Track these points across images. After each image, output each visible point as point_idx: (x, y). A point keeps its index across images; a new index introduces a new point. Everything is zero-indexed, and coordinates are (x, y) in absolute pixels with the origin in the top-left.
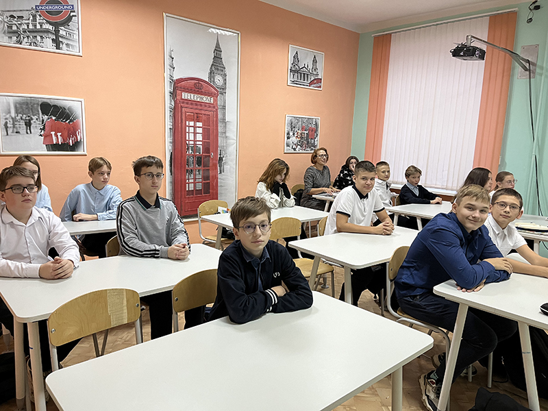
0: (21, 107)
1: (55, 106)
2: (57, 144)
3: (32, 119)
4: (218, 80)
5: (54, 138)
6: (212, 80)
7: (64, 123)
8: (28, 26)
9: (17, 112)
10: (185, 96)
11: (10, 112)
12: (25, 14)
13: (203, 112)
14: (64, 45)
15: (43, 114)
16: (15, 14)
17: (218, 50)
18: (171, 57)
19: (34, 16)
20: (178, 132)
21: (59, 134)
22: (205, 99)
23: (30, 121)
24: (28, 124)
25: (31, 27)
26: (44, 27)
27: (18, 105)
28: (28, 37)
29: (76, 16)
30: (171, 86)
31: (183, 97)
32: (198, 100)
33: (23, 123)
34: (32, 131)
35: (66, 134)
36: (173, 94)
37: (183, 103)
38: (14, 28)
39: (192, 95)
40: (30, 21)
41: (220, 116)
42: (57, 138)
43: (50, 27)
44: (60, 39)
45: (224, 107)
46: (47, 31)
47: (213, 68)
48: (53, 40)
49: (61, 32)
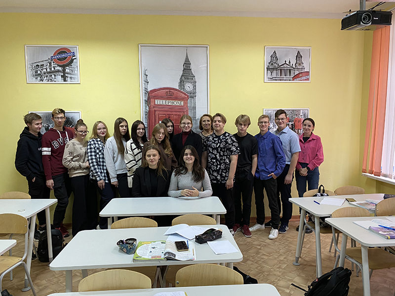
4: (188, 87)
6: (182, 87)
8: (47, 70)
10: (158, 102)
12: (44, 63)
13: (174, 113)
14: (69, 78)
16: (39, 64)
17: (187, 63)
18: (145, 74)
19: (50, 63)
22: (176, 103)
23: (48, 127)
24: (47, 129)
26: (56, 69)
28: (47, 76)
29: (76, 59)
30: (146, 96)
31: (156, 103)
32: (170, 104)
36: (148, 102)
37: (156, 107)
38: (39, 72)
39: (164, 101)
40: (48, 67)
43: (60, 69)
44: (66, 75)
45: (194, 108)
46: (59, 71)
47: (183, 78)
48: (62, 76)
49: (66, 71)
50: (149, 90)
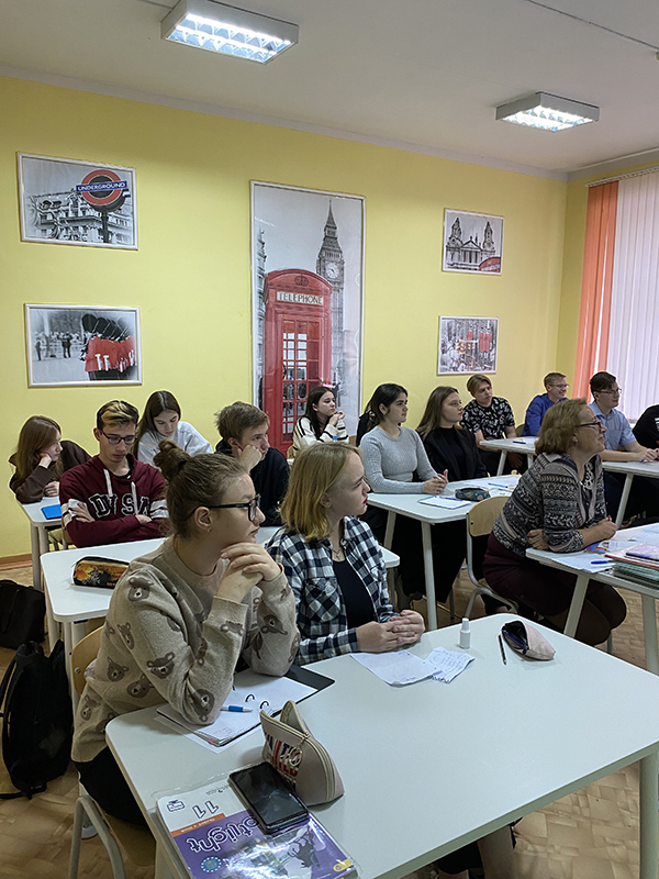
0: (58, 322)
1: (101, 319)
2: (103, 370)
3: (71, 338)
4: (332, 271)
5: (99, 362)
6: (322, 270)
7: (112, 342)
8: (67, 214)
9: (52, 329)
10: (281, 296)
11: (43, 330)
12: (63, 199)
13: (308, 319)
14: (114, 236)
15: (86, 330)
16: (51, 199)
17: (331, 226)
18: (260, 241)
19: (75, 201)
20: (271, 349)
21: (106, 357)
22: (312, 300)
23: (69, 340)
24: (67, 345)
25: (71, 215)
26: (87, 213)
27: (54, 321)
28: (67, 228)
29: (129, 196)
30: (261, 283)
31: (278, 299)
32: (301, 301)
33: (59, 343)
34: (71, 353)
35: (115, 357)
36: (264, 295)
37: (279, 306)
38: (50, 218)
39: (292, 295)
40: (69, 207)
41: (334, 323)
42: (104, 363)
43: (92, 213)
44: (109, 229)
45: (340, 310)
46: (92, 219)
47: (324, 253)
48: (99, 230)
49: (110, 219)
50: (266, 272)
